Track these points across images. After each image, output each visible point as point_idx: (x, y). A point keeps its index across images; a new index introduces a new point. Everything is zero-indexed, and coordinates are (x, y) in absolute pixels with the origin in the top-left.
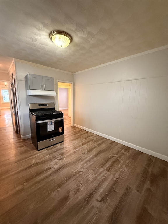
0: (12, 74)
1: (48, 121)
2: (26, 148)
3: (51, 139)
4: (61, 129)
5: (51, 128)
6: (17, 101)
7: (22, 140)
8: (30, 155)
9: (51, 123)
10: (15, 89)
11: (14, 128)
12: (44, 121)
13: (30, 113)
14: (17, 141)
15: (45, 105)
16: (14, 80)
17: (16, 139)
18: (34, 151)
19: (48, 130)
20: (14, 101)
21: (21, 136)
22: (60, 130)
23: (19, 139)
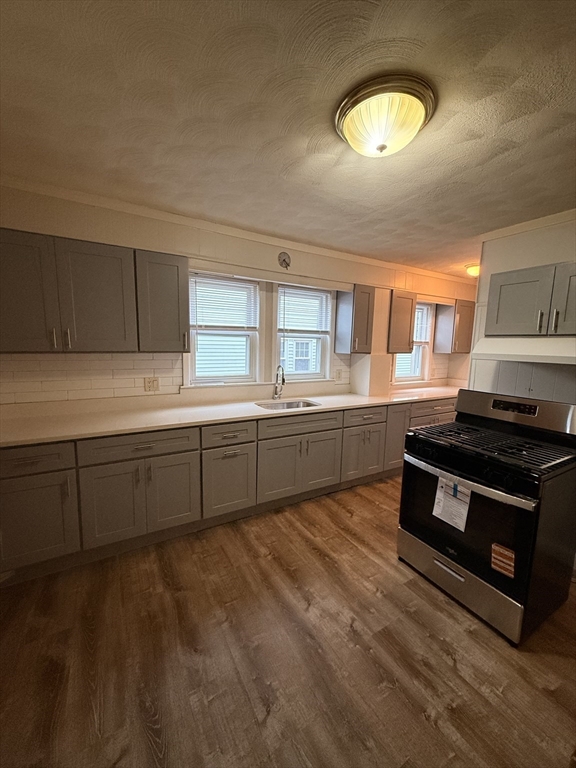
3: (445, 559)
4: (507, 557)
5: (450, 509)
9: (455, 490)
15: (526, 409)
19: (437, 512)
22: (500, 559)
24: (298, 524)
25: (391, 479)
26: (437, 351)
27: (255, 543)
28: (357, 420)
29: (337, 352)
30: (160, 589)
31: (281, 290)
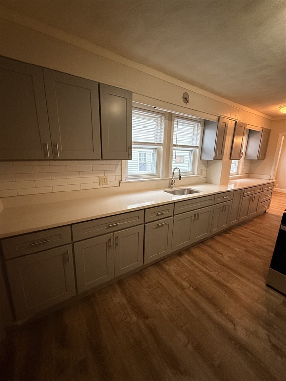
24: (196, 263)
25: (231, 231)
26: (247, 159)
27: (178, 279)
28: (220, 200)
29: (202, 159)
30: (134, 319)
31: (176, 119)
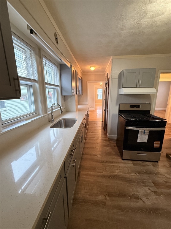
0: (108, 73)
1: (141, 130)
2: (111, 150)
3: (141, 152)
4: (158, 143)
5: (143, 138)
6: (108, 100)
7: (107, 139)
8: (114, 160)
9: (144, 132)
10: (108, 88)
11: (102, 124)
12: (135, 128)
13: (119, 114)
14: (104, 139)
15: (138, 106)
16: (109, 79)
17: (104, 136)
18: (118, 157)
19: (139, 140)
20: (106, 100)
21: (107, 134)
22: (156, 144)
23: (106, 136)
31: (44, 58)
